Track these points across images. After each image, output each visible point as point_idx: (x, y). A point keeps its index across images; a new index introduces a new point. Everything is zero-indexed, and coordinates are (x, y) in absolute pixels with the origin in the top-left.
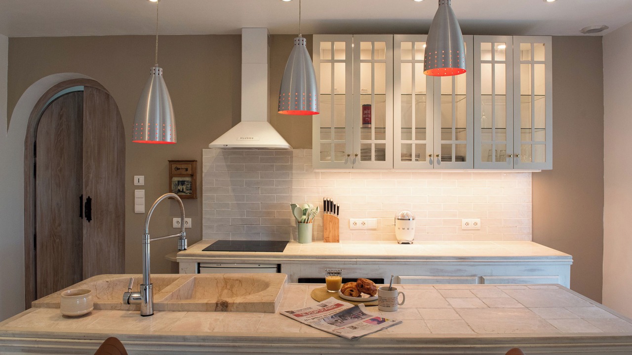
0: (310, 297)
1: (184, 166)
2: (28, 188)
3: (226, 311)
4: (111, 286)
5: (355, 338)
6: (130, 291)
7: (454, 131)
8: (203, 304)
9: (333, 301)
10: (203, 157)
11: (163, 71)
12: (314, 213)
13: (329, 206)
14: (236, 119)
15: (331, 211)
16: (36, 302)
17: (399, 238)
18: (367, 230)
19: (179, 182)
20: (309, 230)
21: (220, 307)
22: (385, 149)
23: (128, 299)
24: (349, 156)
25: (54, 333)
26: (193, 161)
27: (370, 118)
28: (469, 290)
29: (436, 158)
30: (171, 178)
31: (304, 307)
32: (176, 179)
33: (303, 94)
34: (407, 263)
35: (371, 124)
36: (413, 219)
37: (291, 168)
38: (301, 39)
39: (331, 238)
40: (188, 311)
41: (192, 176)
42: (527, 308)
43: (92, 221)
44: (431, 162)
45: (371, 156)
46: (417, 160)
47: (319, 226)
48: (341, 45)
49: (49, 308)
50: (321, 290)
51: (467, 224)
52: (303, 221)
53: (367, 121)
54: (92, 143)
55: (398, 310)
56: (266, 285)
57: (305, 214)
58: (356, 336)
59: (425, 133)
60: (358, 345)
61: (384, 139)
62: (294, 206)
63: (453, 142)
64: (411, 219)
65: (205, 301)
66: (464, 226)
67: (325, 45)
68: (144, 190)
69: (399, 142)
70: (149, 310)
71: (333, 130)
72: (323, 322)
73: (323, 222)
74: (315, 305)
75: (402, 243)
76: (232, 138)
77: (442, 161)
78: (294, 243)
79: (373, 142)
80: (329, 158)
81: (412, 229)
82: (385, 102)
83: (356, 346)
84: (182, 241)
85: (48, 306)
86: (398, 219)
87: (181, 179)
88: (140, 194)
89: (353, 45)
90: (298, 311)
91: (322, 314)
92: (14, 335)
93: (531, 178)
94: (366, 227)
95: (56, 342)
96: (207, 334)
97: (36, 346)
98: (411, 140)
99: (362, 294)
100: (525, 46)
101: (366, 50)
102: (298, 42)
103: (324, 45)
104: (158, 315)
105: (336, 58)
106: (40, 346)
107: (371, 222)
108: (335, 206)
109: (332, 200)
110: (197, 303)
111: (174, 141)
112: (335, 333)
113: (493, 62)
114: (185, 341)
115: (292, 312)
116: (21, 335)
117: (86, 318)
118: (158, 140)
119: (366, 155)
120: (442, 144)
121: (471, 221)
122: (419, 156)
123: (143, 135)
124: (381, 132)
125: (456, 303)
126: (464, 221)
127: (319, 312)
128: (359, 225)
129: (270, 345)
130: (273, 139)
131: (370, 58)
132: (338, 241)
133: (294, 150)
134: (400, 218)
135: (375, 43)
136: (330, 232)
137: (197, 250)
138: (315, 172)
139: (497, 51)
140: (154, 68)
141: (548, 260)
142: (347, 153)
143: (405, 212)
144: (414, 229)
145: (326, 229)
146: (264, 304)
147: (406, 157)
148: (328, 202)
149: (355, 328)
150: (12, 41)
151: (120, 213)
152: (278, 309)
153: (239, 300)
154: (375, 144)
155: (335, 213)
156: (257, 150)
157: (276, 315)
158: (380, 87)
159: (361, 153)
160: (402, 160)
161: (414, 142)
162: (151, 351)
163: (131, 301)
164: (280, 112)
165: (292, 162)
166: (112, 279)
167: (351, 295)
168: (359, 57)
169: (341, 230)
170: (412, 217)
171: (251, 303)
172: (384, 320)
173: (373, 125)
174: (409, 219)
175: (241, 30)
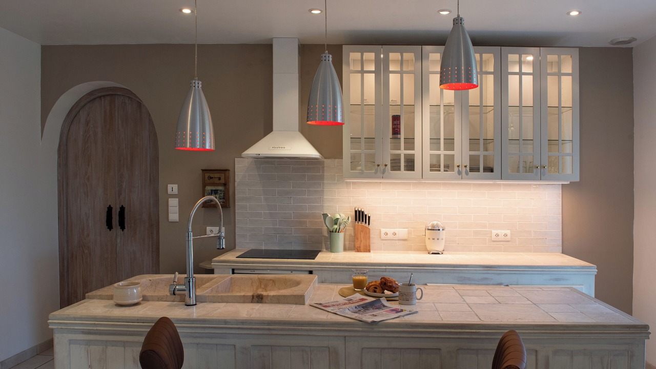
0: (338, 293)
1: (217, 175)
2: (62, 196)
3: (261, 303)
4: (154, 284)
5: (374, 322)
6: (175, 283)
7: (482, 142)
8: (240, 297)
9: (358, 296)
10: (236, 166)
11: (202, 84)
12: (345, 222)
13: (360, 216)
14: (268, 129)
15: (363, 221)
16: (90, 294)
17: (429, 248)
18: (399, 240)
19: (212, 190)
20: (340, 239)
21: (255, 299)
22: (414, 160)
23: (174, 290)
24: (378, 166)
25: (110, 317)
26: (226, 170)
27: (400, 129)
28: (486, 290)
29: (464, 169)
30: (204, 185)
31: (332, 301)
32: (209, 188)
33: (330, 106)
34: (434, 271)
35: (400, 134)
36: (443, 230)
37: (322, 178)
38: (327, 55)
39: (362, 248)
40: (227, 302)
41: (225, 185)
42: (535, 304)
43: (125, 230)
44: (460, 173)
45: (400, 166)
46: (445, 171)
47: (350, 236)
48: (370, 56)
49: (102, 299)
50: (348, 289)
51: (497, 235)
52: (334, 231)
53: (396, 131)
54: (125, 152)
55: (417, 304)
56: (298, 283)
57: (336, 224)
58: (375, 320)
59: (454, 144)
60: (377, 329)
61: (413, 149)
62: (325, 215)
63: (481, 153)
64: (441, 230)
65: (242, 294)
66: (494, 237)
67: (355, 56)
68: (178, 199)
69: (428, 152)
70: (193, 301)
71: (363, 140)
72: (347, 311)
73: (355, 233)
74: (341, 300)
75: (433, 253)
76: (264, 148)
77: (470, 171)
78: (326, 252)
79: (403, 152)
80: (360, 168)
81: (442, 239)
82: (414, 113)
83: (375, 329)
84: (220, 240)
85: (101, 298)
86: (428, 229)
87: (214, 188)
88: (174, 203)
89: (382, 56)
90: (326, 303)
91: (347, 306)
92: (75, 319)
93: (561, 190)
94: (397, 237)
95: (113, 325)
96: (245, 319)
97: (95, 328)
98: (440, 150)
99: (386, 291)
100: (552, 58)
101: (395, 61)
102: (324, 58)
103: (353, 56)
104: (200, 305)
105: (365, 69)
106: (98, 328)
107: (402, 232)
108: (366, 215)
109: (363, 210)
110: (235, 296)
111: (213, 148)
112: (357, 318)
113: (521, 74)
114: (225, 324)
115: (320, 304)
116: (81, 318)
117: (137, 306)
118: (198, 147)
119: (395, 166)
120: (470, 155)
121: (501, 232)
122: (449, 167)
123: (185, 143)
124: (410, 143)
125: (471, 300)
126: (494, 232)
127: (344, 305)
128: (390, 236)
129: (300, 328)
130: (304, 149)
131: (398, 69)
132: (369, 251)
133: (325, 160)
134: (430, 228)
135: (404, 54)
136: (361, 241)
137: (231, 257)
138: (347, 182)
139: (524, 62)
140: (194, 81)
141: (572, 270)
142: (377, 163)
143: (435, 223)
144: (444, 240)
145: (357, 239)
146: (295, 296)
147: (435, 167)
148: (359, 212)
149: (376, 316)
150: (45, 49)
151: (154, 223)
152: (307, 302)
153: (272, 293)
154: (405, 155)
155: (366, 223)
156: (289, 160)
157: (307, 306)
158: (409, 98)
159: (391, 163)
160: (431, 170)
161: (442, 152)
162: (196, 333)
163: (177, 292)
164: (309, 123)
165: (323, 172)
166: (154, 278)
167: (375, 292)
168: (388, 68)
169: (372, 241)
170: (442, 227)
171: (284, 296)
172: (402, 311)
173: (402, 136)
174: (439, 230)
175: (271, 40)
